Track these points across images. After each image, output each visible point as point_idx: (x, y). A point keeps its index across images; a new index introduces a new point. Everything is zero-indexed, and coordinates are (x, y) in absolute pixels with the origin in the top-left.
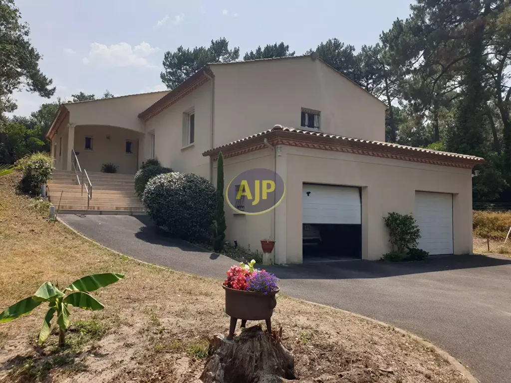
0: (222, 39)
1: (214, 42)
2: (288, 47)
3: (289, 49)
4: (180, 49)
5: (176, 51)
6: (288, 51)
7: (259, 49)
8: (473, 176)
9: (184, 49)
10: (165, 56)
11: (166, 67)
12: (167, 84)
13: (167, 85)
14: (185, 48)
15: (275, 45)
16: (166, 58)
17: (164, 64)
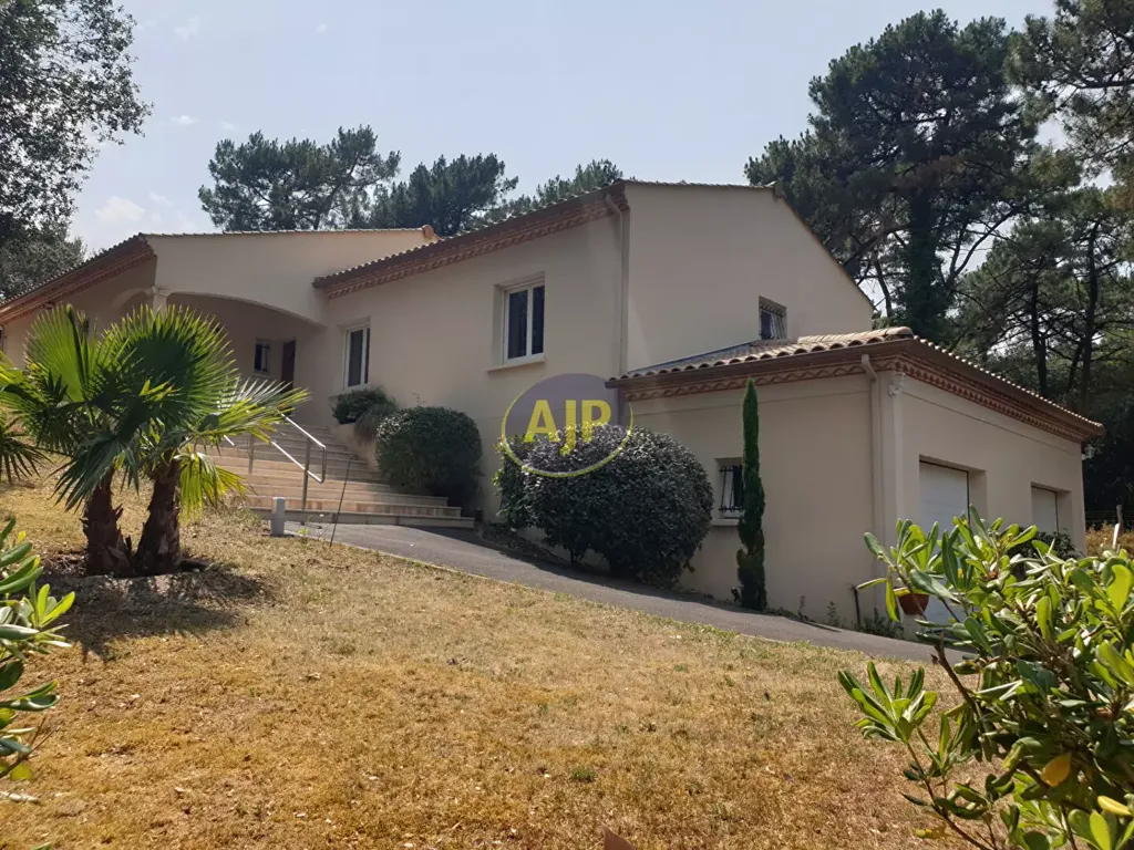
0: (364, 128)
1: (345, 132)
2: (502, 166)
3: (506, 170)
4: (255, 139)
5: (246, 141)
6: (502, 173)
7: (442, 161)
8: (1084, 457)
9: (265, 139)
10: (219, 149)
11: (216, 174)
12: (214, 215)
13: (214, 219)
14: (268, 137)
15: (479, 158)
16: (219, 154)
17: (213, 167)
